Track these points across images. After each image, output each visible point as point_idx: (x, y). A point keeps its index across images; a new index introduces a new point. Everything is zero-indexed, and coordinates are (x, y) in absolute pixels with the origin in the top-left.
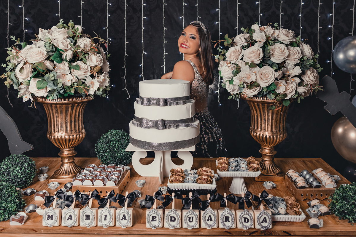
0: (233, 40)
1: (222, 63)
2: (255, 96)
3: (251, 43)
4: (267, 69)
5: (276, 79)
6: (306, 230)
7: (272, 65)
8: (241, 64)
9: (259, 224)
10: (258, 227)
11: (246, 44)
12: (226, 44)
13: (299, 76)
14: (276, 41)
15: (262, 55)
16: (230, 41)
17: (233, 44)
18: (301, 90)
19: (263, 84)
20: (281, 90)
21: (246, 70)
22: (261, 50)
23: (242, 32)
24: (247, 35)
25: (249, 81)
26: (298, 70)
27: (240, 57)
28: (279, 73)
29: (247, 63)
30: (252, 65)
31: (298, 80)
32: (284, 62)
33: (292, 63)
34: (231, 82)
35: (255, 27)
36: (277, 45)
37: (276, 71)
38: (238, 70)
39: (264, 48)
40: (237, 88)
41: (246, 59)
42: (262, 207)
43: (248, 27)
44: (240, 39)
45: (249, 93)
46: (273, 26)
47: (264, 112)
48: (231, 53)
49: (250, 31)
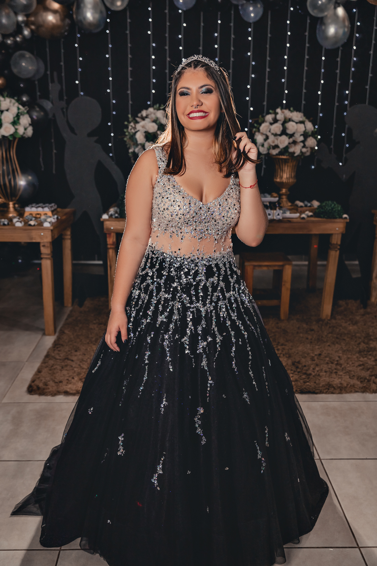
0: (264, 119)
1: (257, 133)
2: (277, 155)
3: (275, 121)
4: (284, 138)
5: (289, 143)
6: (299, 220)
7: (287, 134)
8: (269, 134)
9: (276, 217)
10: (275, 218)
11: (272, 122)
12: (260, 121)
13: (303, 142)
14: (290, 120)
15: (281, 129)
16: (263, 119)
17: (264, 121)
18: (304, 150)
19: (282, 146)
20: (291, 150)
21: (271, 138)
22: (281, 126)
23: (270, 113)
24: (273, 116)
25: (273, 144)
26: (302, 138)
27: (269, 130)
28: (291, 140)
29: (273, 134)
30: (275, 135)
31: (302, 144)
32: (294, 133)
33: (299, 134)
34: (263, 145)
35: (279, 110)
36: (291, 123)
37: (289, 138)
38: (267, 138)
39: (283, 124)
40: (266, 149)
41: (272, 131)
42: (277, 209)
43: (274, 109)
44: (269, 118)
45: (274, 152)
46: (290, 110)
47: (282, 165)
48: (264, 127)
49: (276, 114)
